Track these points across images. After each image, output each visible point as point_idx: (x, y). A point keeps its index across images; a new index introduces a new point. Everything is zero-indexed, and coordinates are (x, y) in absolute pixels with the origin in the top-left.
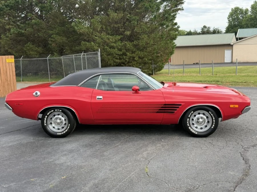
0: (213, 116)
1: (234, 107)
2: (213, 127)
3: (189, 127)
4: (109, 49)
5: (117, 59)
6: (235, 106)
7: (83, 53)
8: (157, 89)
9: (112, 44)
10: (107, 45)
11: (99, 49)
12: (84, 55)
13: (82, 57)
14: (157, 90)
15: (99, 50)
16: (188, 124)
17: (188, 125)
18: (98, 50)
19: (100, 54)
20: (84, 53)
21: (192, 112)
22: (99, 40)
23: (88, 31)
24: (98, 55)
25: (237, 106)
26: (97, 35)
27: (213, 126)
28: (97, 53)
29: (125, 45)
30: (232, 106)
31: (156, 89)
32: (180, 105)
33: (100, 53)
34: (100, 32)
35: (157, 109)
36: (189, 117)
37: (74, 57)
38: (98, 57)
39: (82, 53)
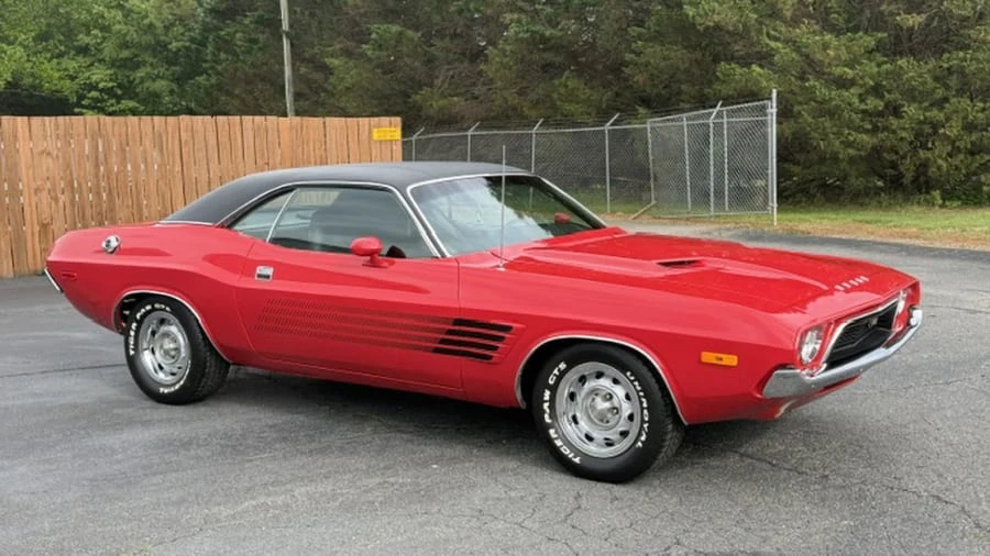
0: (641, 394)
1: (719, 362)
2: (642, 442)
3: (550, 426)
4: (822, 91)
5: (859, 129)
6: (721, 359)
7: (718, 108)
8: (448, 255)
9: (838, 71)
10: (819, 74)
11: (774, 91)
12: (719, 115)
13: (711, 125)
14: (449, 260)
15: (774, 95)
16: (546, 416)
17: (547, 419)
18: (771, 93)
19: (774, 110)
20: (722, 106)
21: (563, 366)
22: (783, 53)
23: (739, 21)
24: (766, 115)
25: (731, 360)
26: (780, 32)
27: (643, 438)
28: (764, 108)
29: (897, 74)
30: (708, 357)
31: (443, 256)
32: (507, 329)
33: (774, 105)
34: (795, 22)
35: (436, 335)
36: (551, 382)
37: (685, 123)
38: (764, 124)
39: (715, 106)
